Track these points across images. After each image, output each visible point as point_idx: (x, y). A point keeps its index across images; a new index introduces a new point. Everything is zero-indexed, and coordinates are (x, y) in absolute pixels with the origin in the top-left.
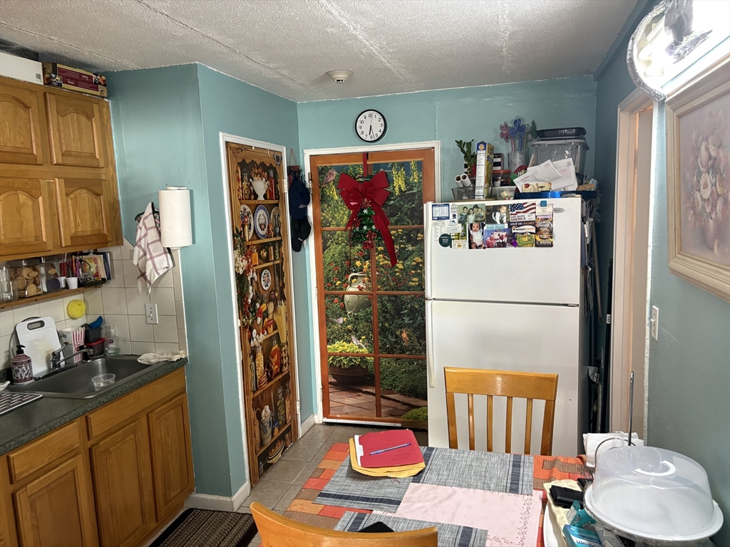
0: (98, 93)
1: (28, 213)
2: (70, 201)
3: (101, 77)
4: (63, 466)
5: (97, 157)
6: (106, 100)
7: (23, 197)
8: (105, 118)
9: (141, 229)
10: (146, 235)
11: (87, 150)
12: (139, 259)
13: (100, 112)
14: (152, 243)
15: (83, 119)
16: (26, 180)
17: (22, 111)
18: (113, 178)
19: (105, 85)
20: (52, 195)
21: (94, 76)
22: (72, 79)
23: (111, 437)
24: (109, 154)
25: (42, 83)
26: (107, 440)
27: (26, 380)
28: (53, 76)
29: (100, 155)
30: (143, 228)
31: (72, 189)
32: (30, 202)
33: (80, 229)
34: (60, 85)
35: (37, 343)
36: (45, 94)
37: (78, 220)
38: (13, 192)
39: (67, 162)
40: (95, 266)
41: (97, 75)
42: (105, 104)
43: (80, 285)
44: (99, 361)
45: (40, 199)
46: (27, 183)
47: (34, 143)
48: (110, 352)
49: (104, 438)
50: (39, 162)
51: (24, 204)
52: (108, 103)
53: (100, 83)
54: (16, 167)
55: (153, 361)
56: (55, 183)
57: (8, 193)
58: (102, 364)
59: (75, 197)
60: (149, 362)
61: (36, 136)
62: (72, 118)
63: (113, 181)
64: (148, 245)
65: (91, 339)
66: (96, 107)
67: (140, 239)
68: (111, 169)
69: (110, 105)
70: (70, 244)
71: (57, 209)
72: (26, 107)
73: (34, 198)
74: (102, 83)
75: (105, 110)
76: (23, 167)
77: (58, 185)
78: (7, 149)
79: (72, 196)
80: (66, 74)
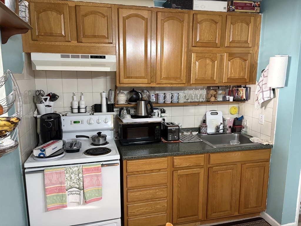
0: (254, 11)
1: (209, 68)
2: (230, 63)
3: (257, 3)
4: (194, 169)
5: (249, 42)
6: (260, 14)
7: (208, 61)
8: (258, 23)
9: (262, 77)
10: (263, 80)
11: (244, 39)
12: (258, 92)
13: (255, 20)
14: (264, 84)
15: (244, 25)
16: (210, 54)
17: (214, 25)
18: (257, 52)
19: (259, 7)
20: (222, 60)
21: (254, 3)
22: (240, 6)
23: (219, 167)
24: (257, 40)
25: (226, 11)
26: (217, 167)
27: (203, 133)
28: (231, 6)
29: (250, 41)
30: (263, 77)
31: (232, 58)
32: (211, 63)
33: (232, 75)
34: (234, 10)
35: (213, 120)
36: (227, 15)
37: (233, 71)
38: (205, 59)
39: (232, 46)
40: (242, 93)
41: (255, 2)
42: (259, 16)
43: (234, 100)
44: (236, 135)
45: (216, 62)
46: (211, 55)
47: (217, 38)
48: (243, 132)
49: (217, 166)
50: (218, 46)
51: (208, 64)
52: (261, 16)
53: (256, 6)
54: (208, 49)
55: (255, 141)
56: (224, 55)
57: (202, 59)
58: (237, 136)
59: (233, 61)
60: (254, 141)
61: (218, 35)
62: (238, 25)
63: (256, 53)
64: (262, 85)
65: (236, 124)
66: (252, 18)
67: (260, 82)
68: (256, 48)
69: (262, 16)
70: (226, 81)
71: (224, 66)
72: (216, 23)
73: (213, 62)
74: (258, 6)
75: (258, 19)
76: (211, 49)
77: (225, 56)
78: (205, 41)
79: (231, 61)
80: (237, 5)
